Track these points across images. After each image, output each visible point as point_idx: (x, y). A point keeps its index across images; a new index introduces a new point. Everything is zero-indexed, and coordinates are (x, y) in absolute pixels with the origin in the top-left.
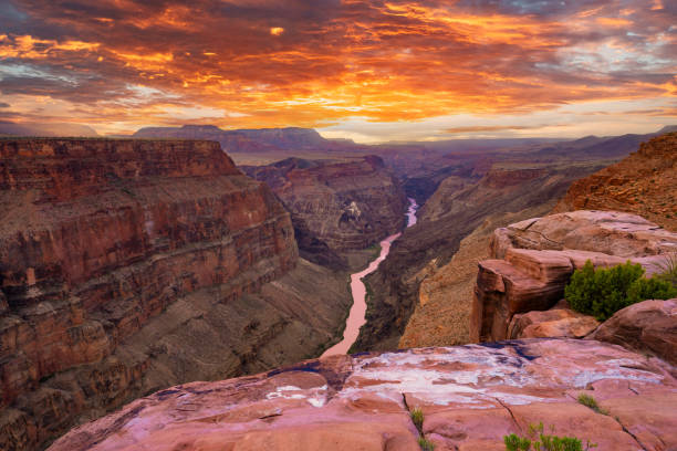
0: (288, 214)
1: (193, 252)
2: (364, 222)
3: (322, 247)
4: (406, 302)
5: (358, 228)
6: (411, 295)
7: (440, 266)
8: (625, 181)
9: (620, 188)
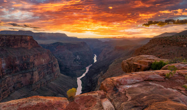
0: (57, 60)
1: (21, 74)
2: (81, 61)
3: (68, 70)
4: (94, 85)
5: (79, 63)
6: (95, 83)
7: (104, 73)
8: (147, 49)
9: (146, 51)
